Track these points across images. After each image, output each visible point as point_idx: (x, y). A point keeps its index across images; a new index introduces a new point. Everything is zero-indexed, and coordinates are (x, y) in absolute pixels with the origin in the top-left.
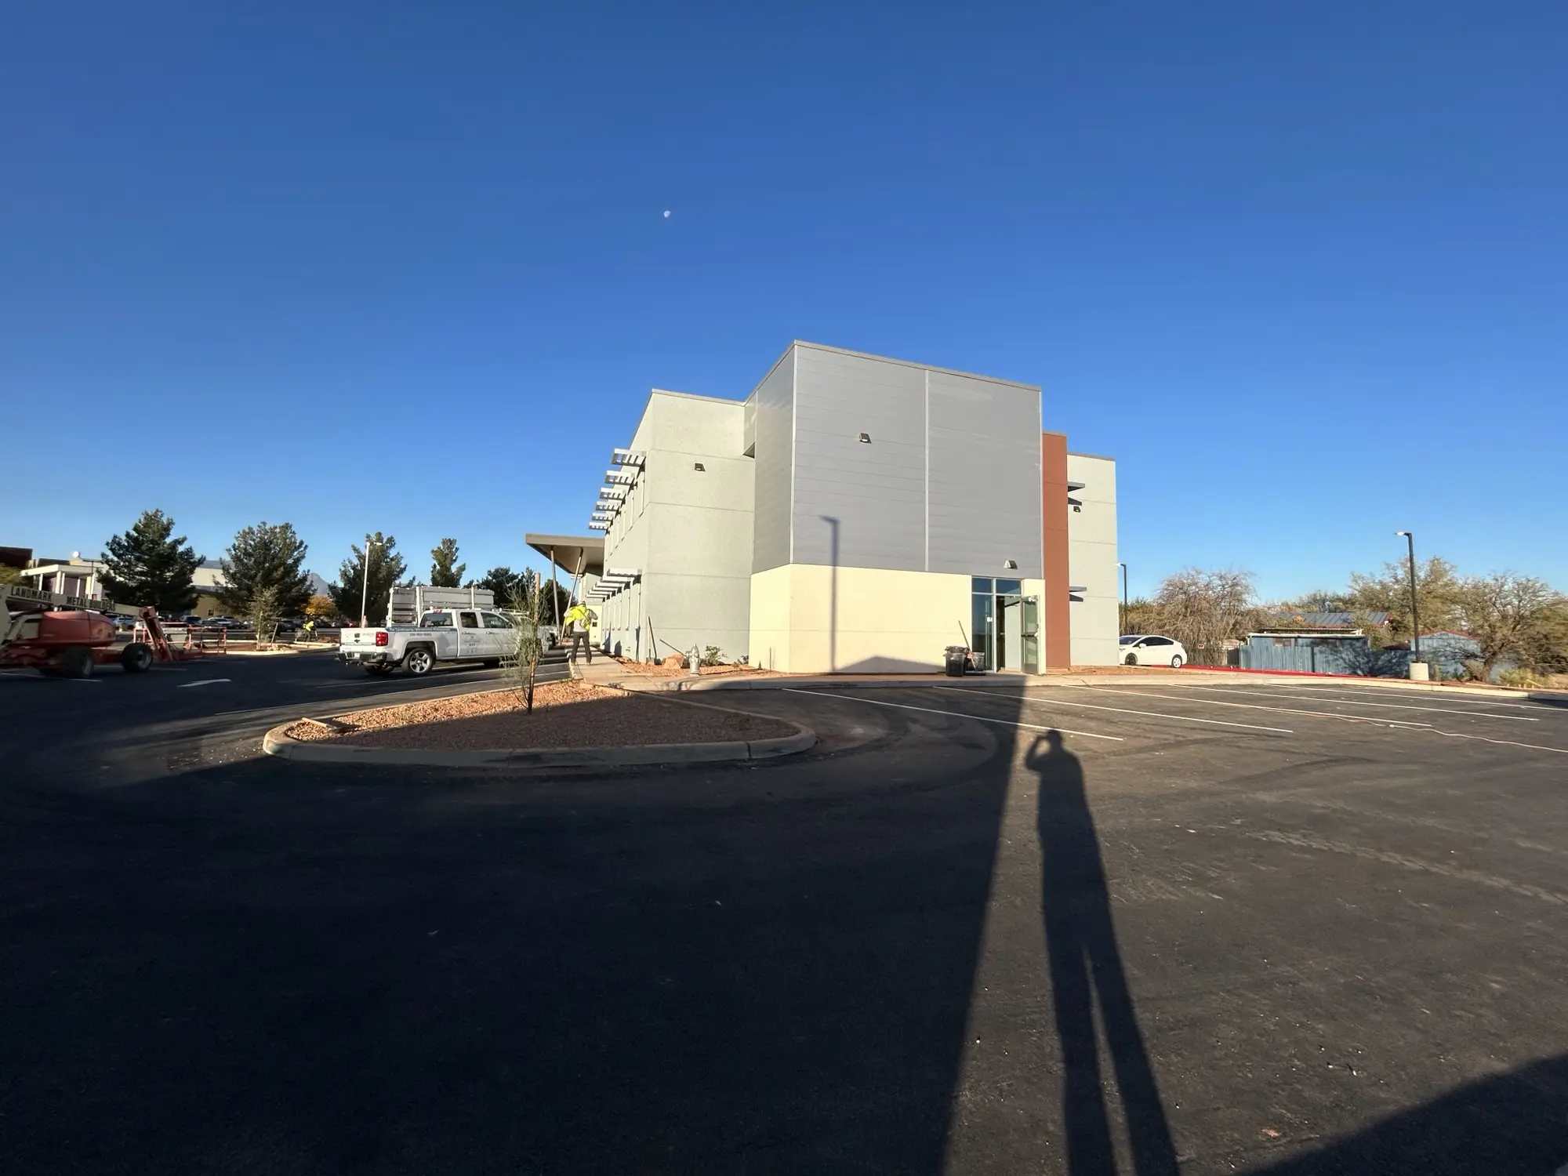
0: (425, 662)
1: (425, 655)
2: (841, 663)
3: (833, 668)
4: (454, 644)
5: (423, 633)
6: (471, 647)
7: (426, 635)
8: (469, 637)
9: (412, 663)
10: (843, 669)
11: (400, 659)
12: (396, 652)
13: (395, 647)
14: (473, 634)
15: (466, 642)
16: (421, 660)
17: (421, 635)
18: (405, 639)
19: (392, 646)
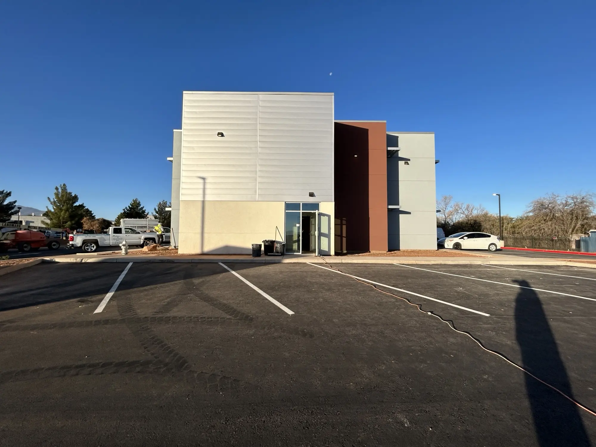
0: (93, 247)
1: (93, 244)
2: (206, 249)
3: (202, 251)
4: (108, 240)
5: (92, 236)
6: (117, 241)
7: (93, 237)
8: (116, 238)
9: (86, 248)
10: (208, 252)
11: (80, 246)
12: (78, 243)
13: (77, 242)
14: (118, 236)
15: (114, 239)
16: (92, 246)
17: (91, 237)
18: (82, 239)
19: (76, 241)
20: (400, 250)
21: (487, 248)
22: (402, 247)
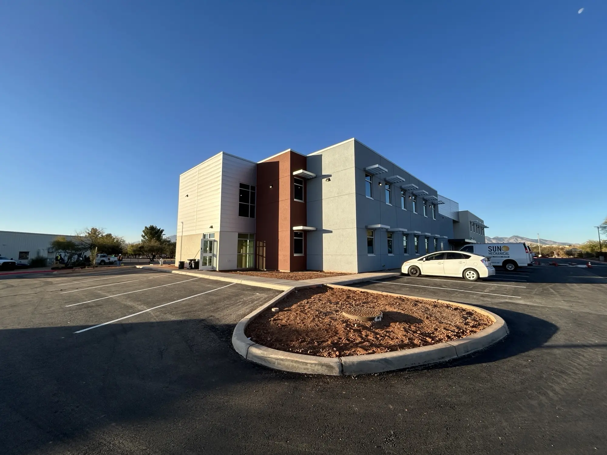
20: (322, 271)
21: (461, 276)
22: (326, 268)
